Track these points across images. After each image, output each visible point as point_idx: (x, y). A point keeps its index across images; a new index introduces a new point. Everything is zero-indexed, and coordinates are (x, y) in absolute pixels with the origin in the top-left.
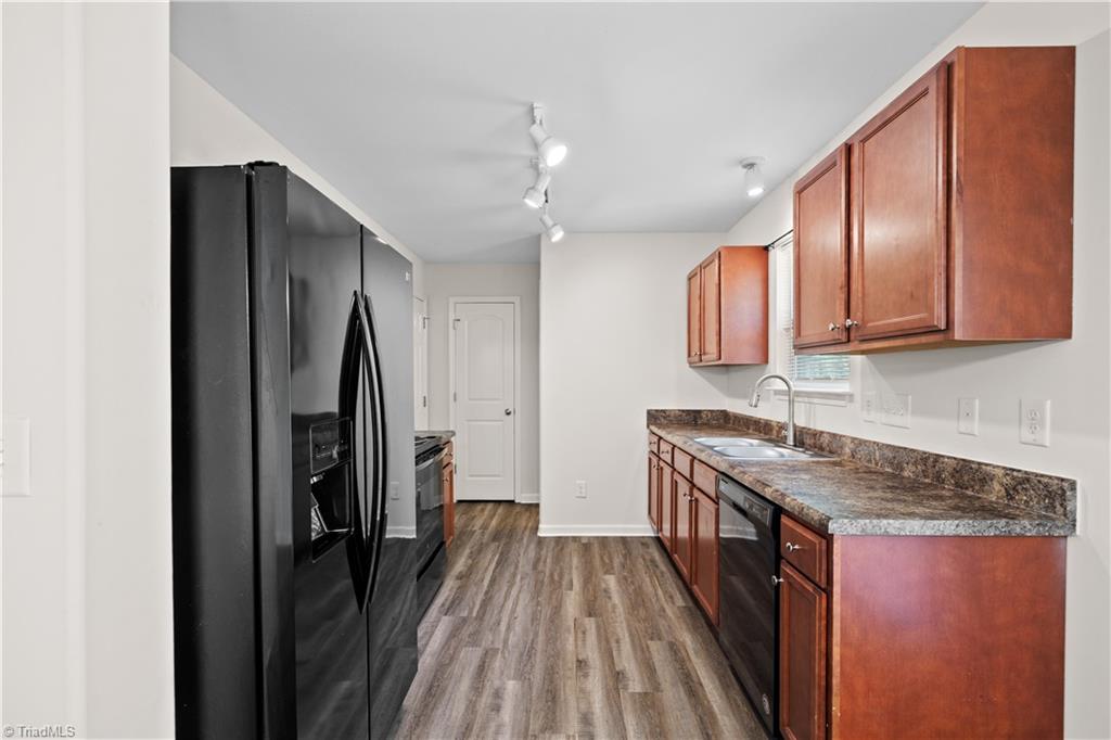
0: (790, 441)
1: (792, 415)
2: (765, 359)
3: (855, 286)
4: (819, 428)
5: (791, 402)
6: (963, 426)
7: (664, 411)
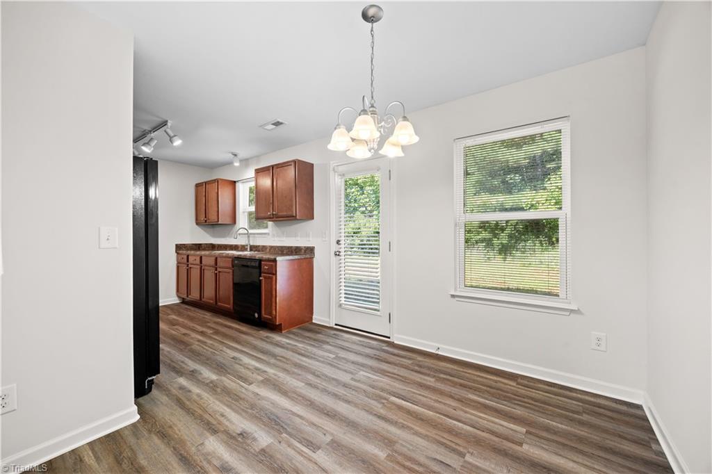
0: (249, 250)
1: (249, 241)
2: (234, 222)
3: (275, 193)
4: (258, 244)
5: (248, 237)
6: (308, 239)
7: (184, 245)
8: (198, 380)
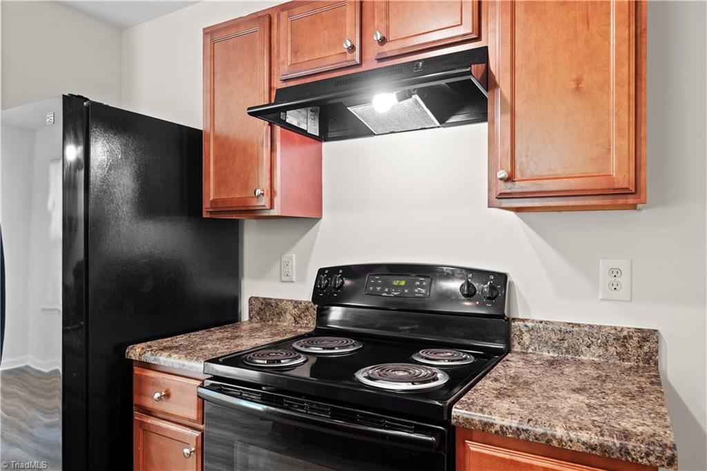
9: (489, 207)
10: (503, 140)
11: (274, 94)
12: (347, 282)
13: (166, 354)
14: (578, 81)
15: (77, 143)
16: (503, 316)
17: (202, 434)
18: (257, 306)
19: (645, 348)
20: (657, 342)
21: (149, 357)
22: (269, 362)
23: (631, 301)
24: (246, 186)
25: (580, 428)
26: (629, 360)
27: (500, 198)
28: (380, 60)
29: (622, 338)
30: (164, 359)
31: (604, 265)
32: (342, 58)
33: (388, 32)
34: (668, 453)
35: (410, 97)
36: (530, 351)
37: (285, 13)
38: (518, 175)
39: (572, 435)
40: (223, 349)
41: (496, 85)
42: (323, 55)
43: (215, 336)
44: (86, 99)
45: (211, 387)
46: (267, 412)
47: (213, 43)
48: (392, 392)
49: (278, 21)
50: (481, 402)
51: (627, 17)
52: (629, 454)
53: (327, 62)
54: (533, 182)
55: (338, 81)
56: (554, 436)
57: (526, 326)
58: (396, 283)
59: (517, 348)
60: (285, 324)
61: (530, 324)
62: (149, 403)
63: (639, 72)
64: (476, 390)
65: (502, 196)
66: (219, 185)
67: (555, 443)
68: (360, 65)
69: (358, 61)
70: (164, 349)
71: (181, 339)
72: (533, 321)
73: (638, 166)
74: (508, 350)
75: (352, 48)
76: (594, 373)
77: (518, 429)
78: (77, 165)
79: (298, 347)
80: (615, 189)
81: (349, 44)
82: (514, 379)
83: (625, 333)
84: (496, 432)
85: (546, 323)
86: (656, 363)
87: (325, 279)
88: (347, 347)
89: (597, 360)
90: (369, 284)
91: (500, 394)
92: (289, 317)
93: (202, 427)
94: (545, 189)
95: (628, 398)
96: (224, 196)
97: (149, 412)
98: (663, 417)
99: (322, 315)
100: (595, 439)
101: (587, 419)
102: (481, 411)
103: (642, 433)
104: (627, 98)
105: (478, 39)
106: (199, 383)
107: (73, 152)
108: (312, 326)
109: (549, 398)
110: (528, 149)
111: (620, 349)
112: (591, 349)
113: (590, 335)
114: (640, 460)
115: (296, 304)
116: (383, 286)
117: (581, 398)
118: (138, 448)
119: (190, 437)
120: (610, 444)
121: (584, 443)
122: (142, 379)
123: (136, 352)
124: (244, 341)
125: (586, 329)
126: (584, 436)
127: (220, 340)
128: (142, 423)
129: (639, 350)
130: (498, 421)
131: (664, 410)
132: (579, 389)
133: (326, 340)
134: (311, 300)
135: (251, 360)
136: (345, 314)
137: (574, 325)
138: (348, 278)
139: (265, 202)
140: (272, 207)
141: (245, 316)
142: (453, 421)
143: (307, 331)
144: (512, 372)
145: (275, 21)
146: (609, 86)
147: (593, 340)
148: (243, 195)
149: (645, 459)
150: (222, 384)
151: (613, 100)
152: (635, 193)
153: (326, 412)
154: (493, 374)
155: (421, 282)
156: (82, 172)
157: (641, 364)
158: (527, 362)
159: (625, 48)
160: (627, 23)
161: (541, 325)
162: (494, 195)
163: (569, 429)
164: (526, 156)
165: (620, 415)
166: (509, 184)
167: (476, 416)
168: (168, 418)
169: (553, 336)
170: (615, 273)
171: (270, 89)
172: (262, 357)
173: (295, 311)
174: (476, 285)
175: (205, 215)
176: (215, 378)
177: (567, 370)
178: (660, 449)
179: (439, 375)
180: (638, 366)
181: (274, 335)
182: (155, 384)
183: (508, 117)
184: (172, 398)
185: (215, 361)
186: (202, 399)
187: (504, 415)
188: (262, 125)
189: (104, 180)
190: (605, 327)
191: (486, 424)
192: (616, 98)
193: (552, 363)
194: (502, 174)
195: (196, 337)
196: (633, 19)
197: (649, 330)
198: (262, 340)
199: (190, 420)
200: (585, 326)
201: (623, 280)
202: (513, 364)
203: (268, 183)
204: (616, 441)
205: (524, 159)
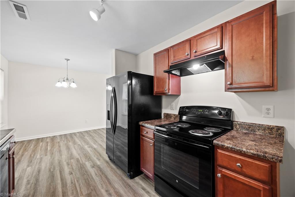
8: (93, 162)
9: (225, 91)
10: (229, 74)
11: (169, 67)
12: (187, 110)
13: (147, 124)
14: (253, 57)
15: (130, 80)
16: (230, 120)
17: (154, 142)
18: (166, 115)
19: (279, 132)
20: (284, 130)
21: (143, 124)
22: (168, 127)
23: (274, 117)
24: (163, 88)
25: (251, 149)
26: (273, 135)
27: (228, 89)
28: (195, 57)
29: (270, 129)
30: (146, 125)
31: (264, 107)
32: (185, 57)
33: (197, 50)
34: (280, 158)
35: (203, 65)
36: (239, 130)
37: (172, 48)
38: (234, 83)
39: (248, 151)
40: (158, 124)
41: (227, 60)
42: (181, 57)
43: (156, 121)
44: (132, 72)
45: (156, 131)
46: (168, 138)
47: (156, 57)
48: (198, 136)
49: (170, 50)
50: (222, 140)
51: (269, 37)
52: (266, 157)
53: (182, 58)
54: (238, 85)
55: (184, 63)
56: (243, 151)
57: (238, 123)
58: (199, 111)
59: (235, 129)
60: (172, 119)
61: (239, 123)
62: (143, 134)
63: (274, 52)
64: (221, 138)
65: (229, 89)
66: (157, 88)
67: (243, 152)
68: (190, 58)
69: (189, 57)
70: (146, 123)
71: (149, 121)
72: (240, 122)
73: (273, 79)
74: (232, 129)
75: (188, 54)
76: (260, 137)
77: (232, 148)
78: (130, 84)
79: (175, 125)
80: (265, 86)
81: (187, 54)
82: (233, 137)
83: (272, 127)
84: (226, 148)
85: (244, 123)
86: (283, 136)
87: (182, 109)
88: (187, 125)
89: (261, 134)
90: (192, 111)
91: (228, 139)
92: (173, 118)
93: (154, 140)
94: (242, 86)
95: (269, 144)
96: (158, 90)
97: (143, 136)
98: (281, 150)
99: (181, 118)
100: (255, 153)
101: (253, 148)
102: (221, 142)
103: (271, 153)
104: (269, 60)
105: (222, 48)
106: (153, 131)
107: (129, 82)
108: (178, 120)
109: (242, 142)
110: (237, 76)
111: (269, 132)
112: (260, 131)
113: (259, 127)
114: (270, 160)
115: (175, 115)
116: (196, 111)
117: (253, 143)
118: (141, 143)
119: (152, 142)
120: (260, 154)
121: (252, 153)
122: (142, 129)
123: (141, 123)
124: (163, 123)
125: (258, 125)
126: (252, 151)
127: (158, 122)
128: (142, 138)
129: (277, 132)
130: (226, 145)
131: (282, 148)
132: (253, 141)
133: (182, 124)
134: (178, 114)
135: (165, 126)
136: (187, 118)
137: (253, 124)
138: (187, 109)
139: (167, 91)
140: (169, 93)
141: (163, 117)
142: (214, 144)
143: (177, 121)
144: (232, 135)
145: (169, 50)
146: (263, 57)
147: (260, 128)
148: (163, 90)
149: (271, 159)
150: (158, 131)
151: (264, 61)
152: (273, 86)
153: (182, 139)
154: (227, 134)
155: (207, 111)
156: (131, 86)
157: (278, 136)
158: (237, 133)
159: (269, 46)
160: (269, 39)
161: (242, 123)
162: (227, 88)
163: (247, 149)
164: (236, 78)
165: (265, 148)
166: (231, 86)
167: (220, 143)
168: (147, 137)
169: (246, 126)
170: (268, 109)
171: (168, 66)
172: (167, 126)
173: (174, 117)
174: (222, 112)
175: (154, 95)
176: (157, 130)
177: (250, 136)
178: (277, 157)
179: (211, 133)
180: (276, 137)
181: (169, 122)
182: (145, 130)
183: (231, 68)
184: (148, 133)
185: (157, 126)
186: (154, 134)
187: (228, 144)
188: (167, 74)
189: (135, 88)
190: (264, 125)
191: (223, 145)
192: (266, 60)
193: (245, 133)
194: (229, 83)
195: (153, 121)
196: (271, 38)
197: (281, 127)
198: (167, 123)
199: (151, 138)
200: (257, 124)
201: (271, 112)
202: (233, 133)
203: (168, 87)
204: (262, 154)
205: (235, 79)
